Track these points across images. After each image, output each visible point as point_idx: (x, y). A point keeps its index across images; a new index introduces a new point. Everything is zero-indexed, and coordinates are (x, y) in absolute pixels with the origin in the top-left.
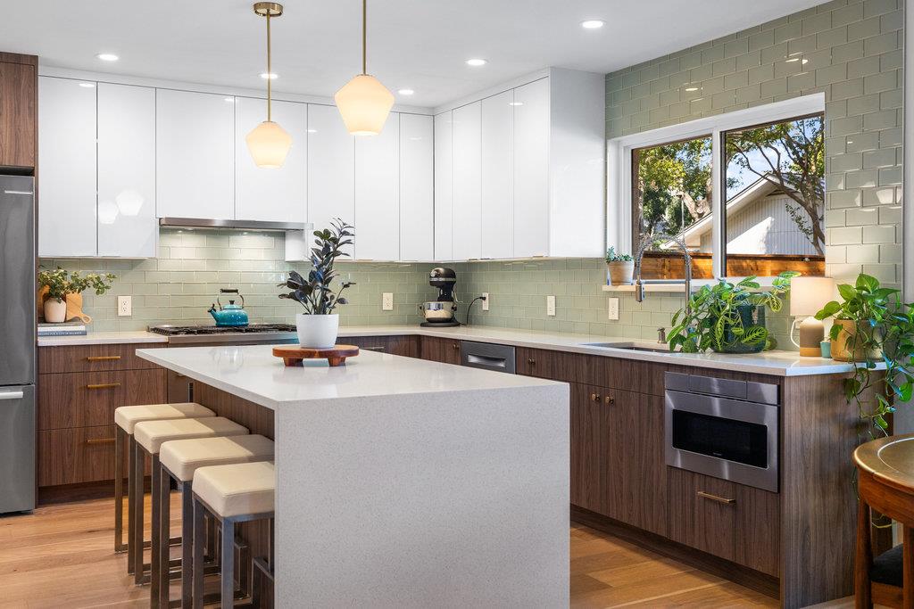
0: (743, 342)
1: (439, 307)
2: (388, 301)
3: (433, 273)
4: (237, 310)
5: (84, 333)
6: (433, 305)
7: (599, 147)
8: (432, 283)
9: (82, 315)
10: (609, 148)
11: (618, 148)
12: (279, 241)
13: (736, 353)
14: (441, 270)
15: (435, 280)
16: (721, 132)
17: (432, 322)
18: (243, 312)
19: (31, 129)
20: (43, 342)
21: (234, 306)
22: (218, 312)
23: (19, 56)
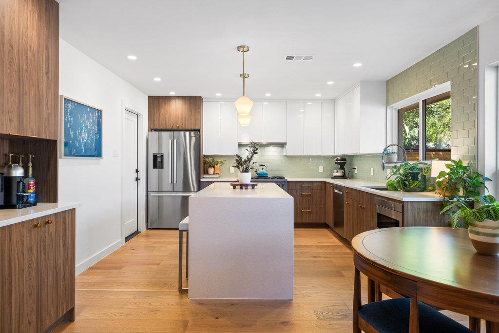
0: (411, 187)
1: (338, 172)
2: (321, 169)
3: (335, 159)
4: (264, 171)
5: (218, 178)
6: (335, 171)
7: (384, 109)
8: (336, 163)
9: (219, 172)
10: (388, 110)
11: (392, 110)
12: (281, 149)
13: (410, 191)
14: (339, 158)
15: (337, 162)
16: (423, 101)
17: (336, 177)
18: (266, 172)
19: (199, 118)
20: (202, 180)
21: (264, 170)
22: (258, 172)
23: (196, 97)
